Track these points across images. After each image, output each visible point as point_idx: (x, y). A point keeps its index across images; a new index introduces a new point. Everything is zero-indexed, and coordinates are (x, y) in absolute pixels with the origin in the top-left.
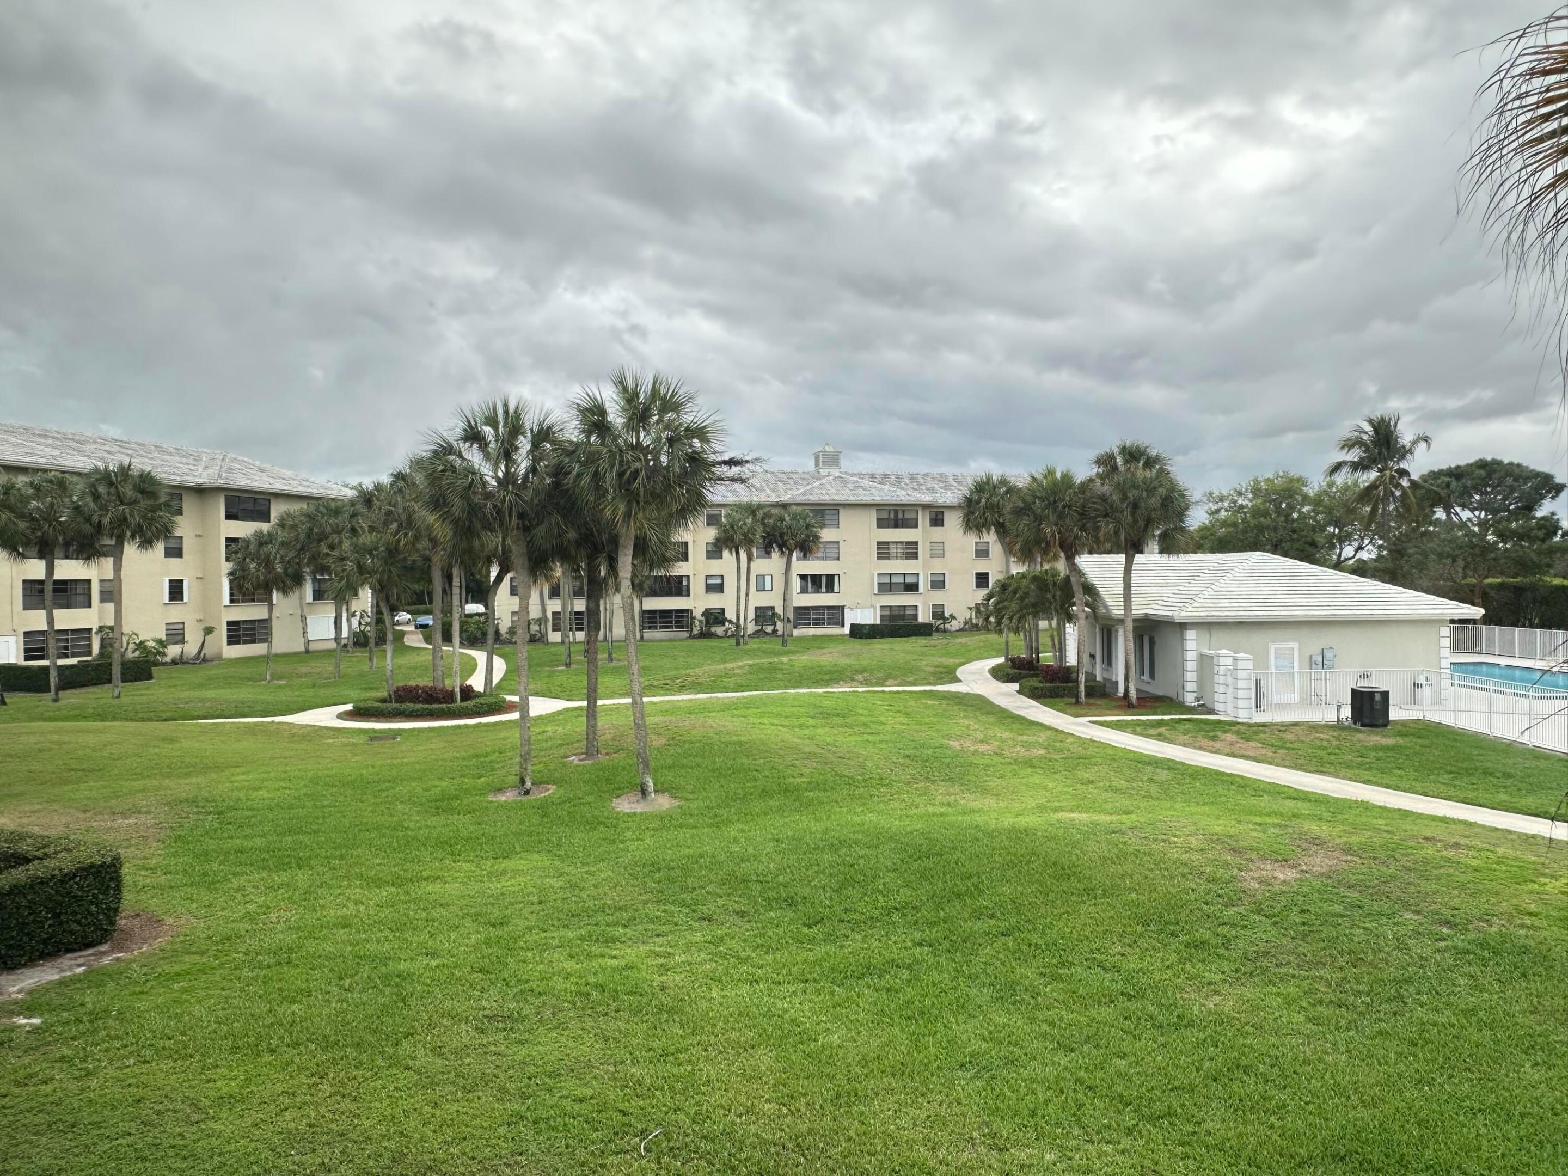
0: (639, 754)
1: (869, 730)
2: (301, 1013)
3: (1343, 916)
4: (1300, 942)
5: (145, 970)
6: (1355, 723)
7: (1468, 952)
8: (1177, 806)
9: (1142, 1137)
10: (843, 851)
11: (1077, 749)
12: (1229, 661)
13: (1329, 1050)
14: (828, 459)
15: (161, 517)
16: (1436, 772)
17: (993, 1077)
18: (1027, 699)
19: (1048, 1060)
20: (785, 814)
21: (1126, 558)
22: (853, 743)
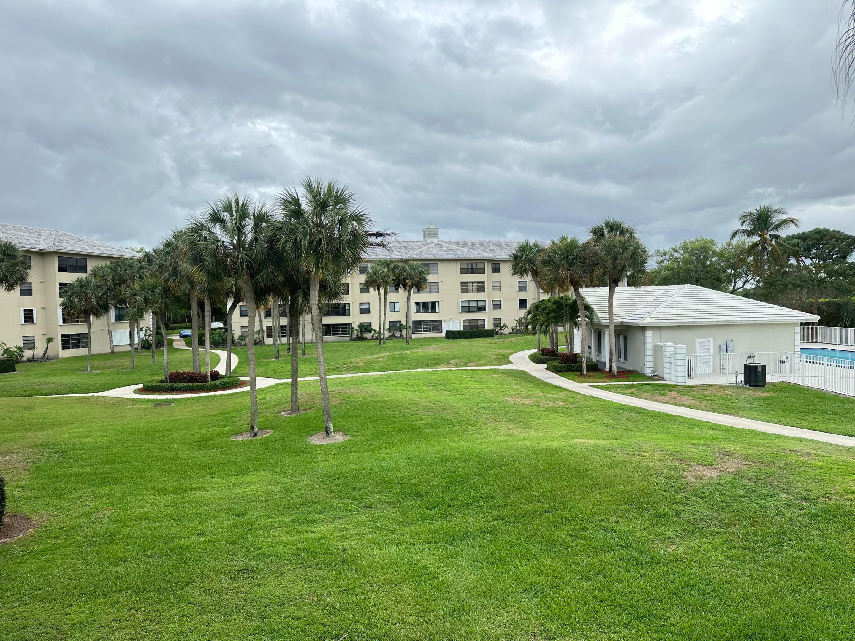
0: (325, 409)
1: (460, 393)
2: (121, 572)
3: (745, 497)
4: (721, 513)
5: (22, 548)
6: (746, 384)
7: (818, 516)
8: (645, 434)
9: (634, 629)
10: (448, 464)
11: (583, 402)
12: (672, 349)
13: (740, 575)
14: (431, 233)
15: (18, 270)
16: (794, 412)
17: (545, 597)
18: (551, 373)
19: (576, 586)
20: (413, 443)
21: (610, 289)
22: (451, 400)
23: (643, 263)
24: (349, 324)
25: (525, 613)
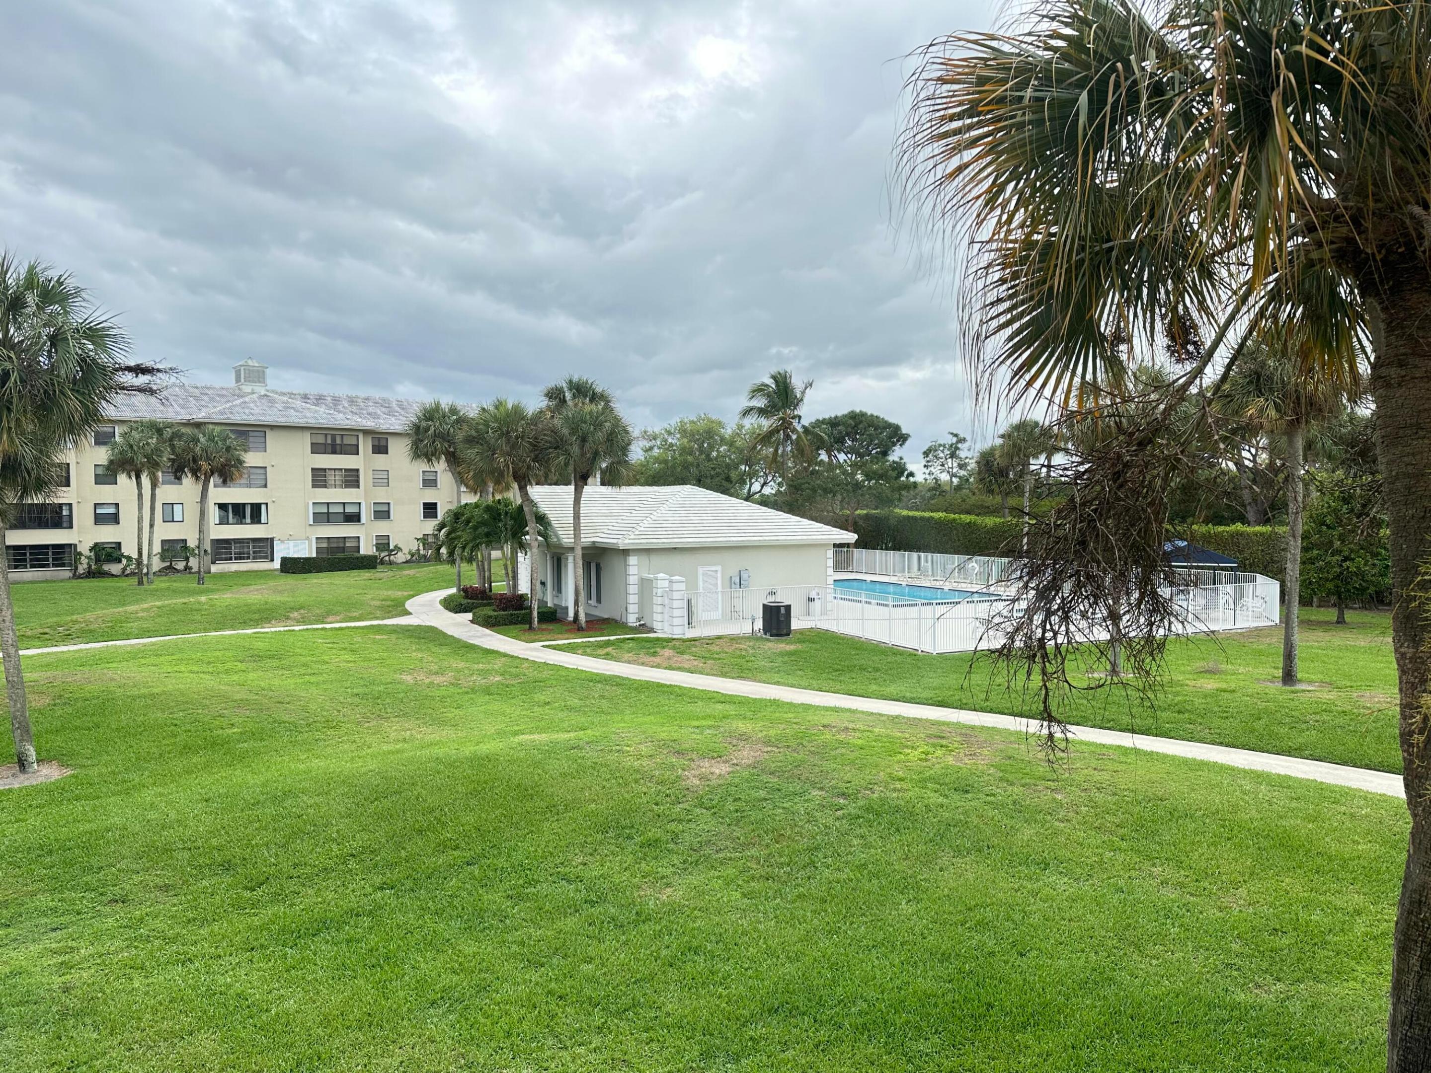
1: (309, 671)
3: (766, 800)
4: (735, 828)
6: (766, 634)
8: (626, 718)
9: (610, 1033)
10: (289, 802)
11: (532, 674)
12: (666, 584)
13: (762, 919)
14: (251, 374)
16: (827, 671)
17: (466, 1008)
18: (480, 628)
19: (519, 980)
20: (214, 770)
21: (576, 489)
22: (293, 686)
23: (625, 449)
24: (71, 545)
25: (433, 1042)
